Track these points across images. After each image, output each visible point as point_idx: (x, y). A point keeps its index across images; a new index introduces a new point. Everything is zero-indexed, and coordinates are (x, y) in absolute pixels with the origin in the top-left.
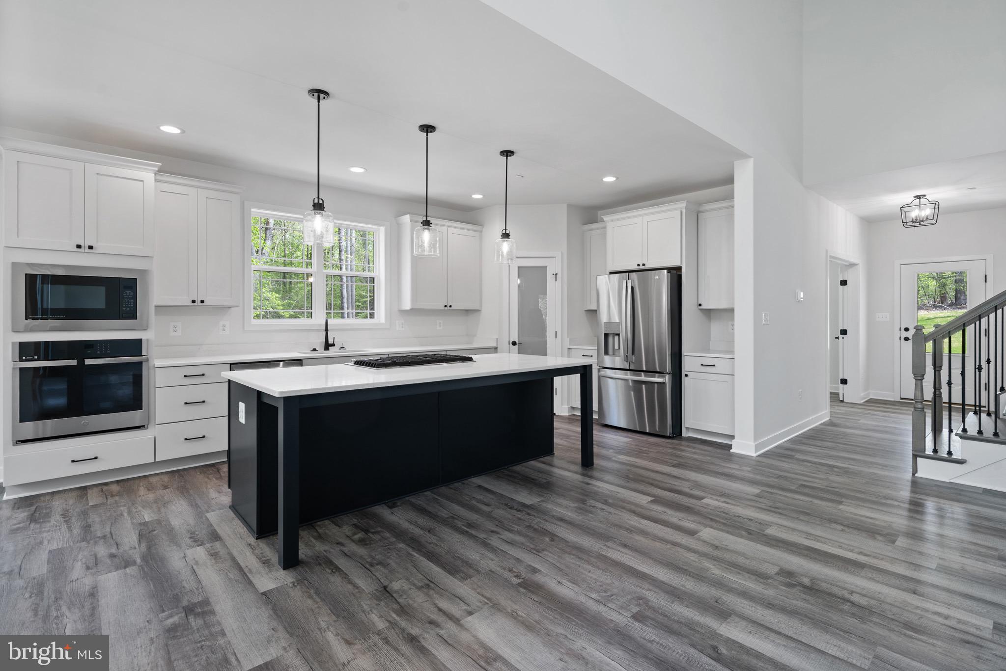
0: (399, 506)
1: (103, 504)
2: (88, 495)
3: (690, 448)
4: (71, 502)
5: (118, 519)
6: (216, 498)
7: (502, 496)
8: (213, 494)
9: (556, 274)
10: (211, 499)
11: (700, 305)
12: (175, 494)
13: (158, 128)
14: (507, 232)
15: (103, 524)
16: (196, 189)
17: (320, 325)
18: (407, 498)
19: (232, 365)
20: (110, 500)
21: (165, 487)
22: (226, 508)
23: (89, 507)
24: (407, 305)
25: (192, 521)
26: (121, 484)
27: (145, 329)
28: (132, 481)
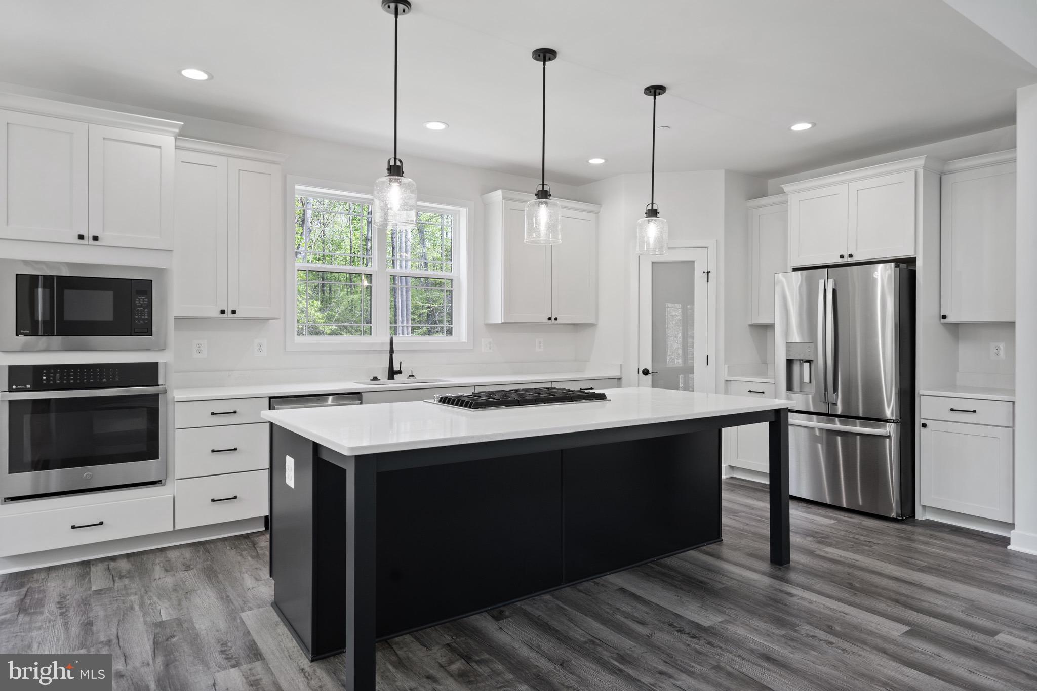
0: (508, 617)
1: (110, 589)
2: (92, 575)
3: (936, 539)
4: (70, 583)
5: (127, 614)
6: (253, 588)
7: (661, 608)
8: (249, 582)
9: (708, 272)
10: (246, 590)
11: (944, 317)
12: (200, 578)
13: (180, 72)
14: (655, 207)
15: (108, 622)
16: (226, 158)
17: (383, 344)
18: (518, 604)
19: (271, 400)
20: (119, 584)
21: (188, 568)
22: (267, 606)
23: (91, 593)
24: (497, 317)
25: (222, 625)
26: (132, 559)
27: (162, 348)
28: (146, 556)
